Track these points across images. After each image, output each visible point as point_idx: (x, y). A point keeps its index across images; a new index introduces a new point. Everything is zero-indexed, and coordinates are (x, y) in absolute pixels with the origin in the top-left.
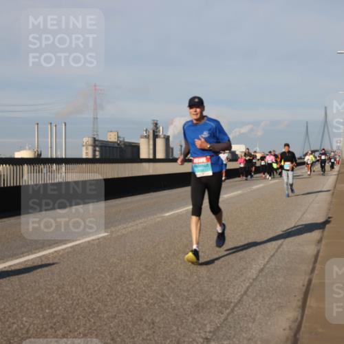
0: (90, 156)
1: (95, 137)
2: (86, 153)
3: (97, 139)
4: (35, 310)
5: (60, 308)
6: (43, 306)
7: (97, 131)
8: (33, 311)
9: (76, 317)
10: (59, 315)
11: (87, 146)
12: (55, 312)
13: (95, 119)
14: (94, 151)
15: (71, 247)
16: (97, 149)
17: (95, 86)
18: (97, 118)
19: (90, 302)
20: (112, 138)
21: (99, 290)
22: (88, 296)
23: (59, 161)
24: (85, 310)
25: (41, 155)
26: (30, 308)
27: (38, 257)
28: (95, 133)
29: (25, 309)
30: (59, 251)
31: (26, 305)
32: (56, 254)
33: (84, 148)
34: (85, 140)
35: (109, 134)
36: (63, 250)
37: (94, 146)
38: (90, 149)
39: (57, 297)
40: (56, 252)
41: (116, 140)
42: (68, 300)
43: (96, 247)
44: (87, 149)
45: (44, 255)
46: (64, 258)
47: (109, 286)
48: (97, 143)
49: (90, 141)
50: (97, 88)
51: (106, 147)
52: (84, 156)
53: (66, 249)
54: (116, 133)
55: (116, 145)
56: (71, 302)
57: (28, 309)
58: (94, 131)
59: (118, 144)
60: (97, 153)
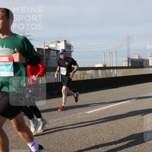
0: (127, 65)
1: (129, 57)
2: (125, 64)
3: (129, 58)
4: (106, 130)
5: (117, 130)
6: (109, 129)
7: (129, 55)
8: (105, 131)
9: (124, 135)
10: (116, 133)
11: (125, 61)
12: (114, 132)
13: (128, 49)
14: (128, 63)
15: (120, 105)
16: (130, 62)
17: (128, 35)
18: (129, 49)
19: (129, 129)
20: (136, 57)
21: (133, 124)
22: (128, 126)
23: (113, 68)
24: (127, 132)
25: (106, 65)
26: (104, 129)
27: (106, 108)
28: (129, 56)
29: (102, 130)
30: (115, 106)
31: (102, 128)
32: (113, 107)
33: (124, 62)
34: (124, 59)
35: (135, 55)
36: (116, 106)
37: (128, 61)
38: (127, 62)
39: (115, 125)
40: (113, 106)
41: (138, 58)
42: (120, 127)
43: (131, 105)
44: (125, 62)
45: (109, 108)
46: (117, 109)
47: (138, 122)
48: (129, 60)
49: (127, 59)
50: (129, 36)
51: (133, 61)
52: (124, 66)
53: (118, 105)
54: (138, 55)
55: (138, 60)
56: (121, 128)
57: (103, 130)
58: (128, 55)
59: (139, 60)
60: (130, 64)
